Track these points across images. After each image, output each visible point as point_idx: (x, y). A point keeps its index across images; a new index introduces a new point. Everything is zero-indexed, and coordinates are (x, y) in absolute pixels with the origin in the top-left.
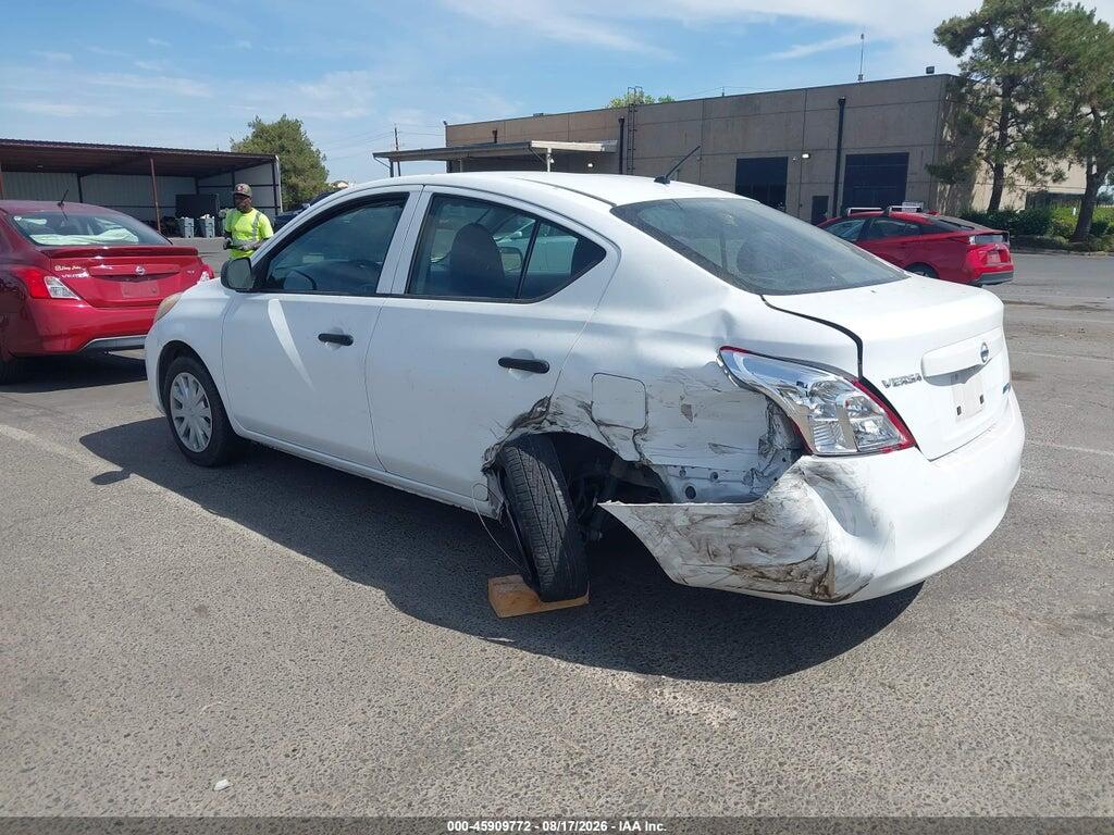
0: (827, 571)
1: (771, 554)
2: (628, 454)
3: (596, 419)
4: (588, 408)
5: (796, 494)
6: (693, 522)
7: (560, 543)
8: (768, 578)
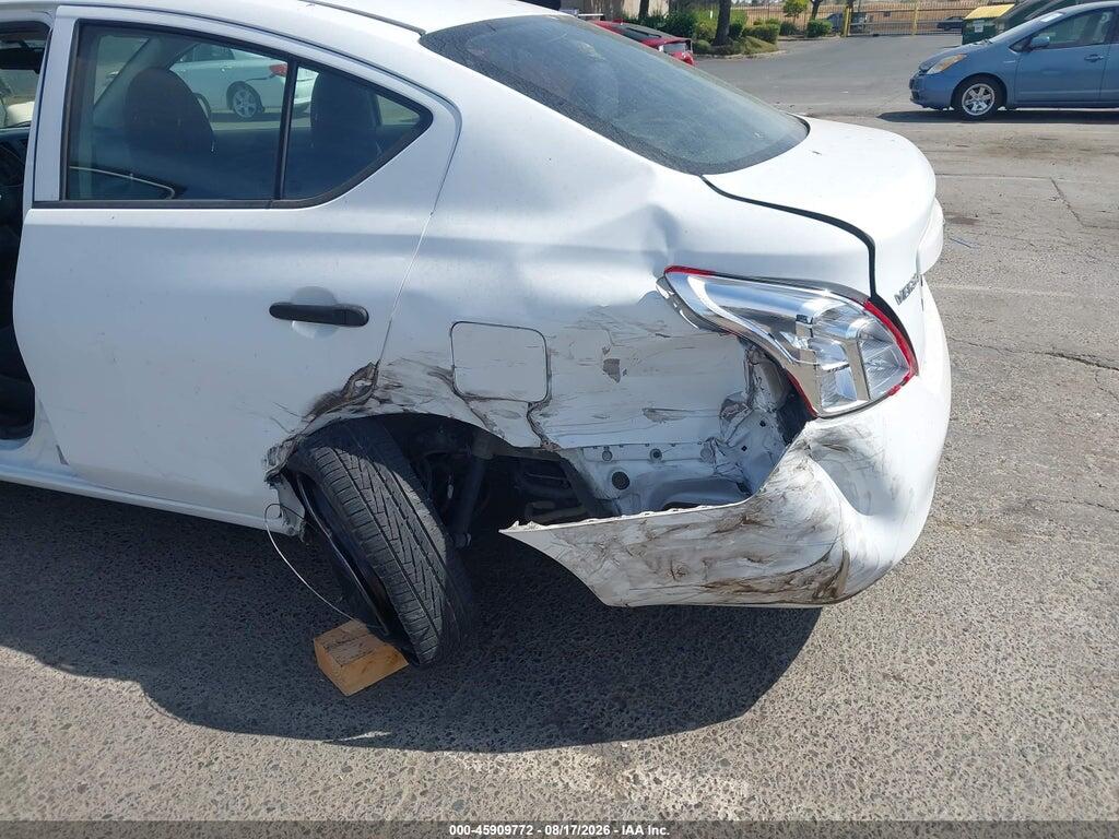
0: (841, 570)
1: (767, 562)
2: (519, 436)
3: (462, 390)
4: (447, 377)
5: (801, 478)
6: (651, 537)
7: (437, 589)
8: (756, 591)
